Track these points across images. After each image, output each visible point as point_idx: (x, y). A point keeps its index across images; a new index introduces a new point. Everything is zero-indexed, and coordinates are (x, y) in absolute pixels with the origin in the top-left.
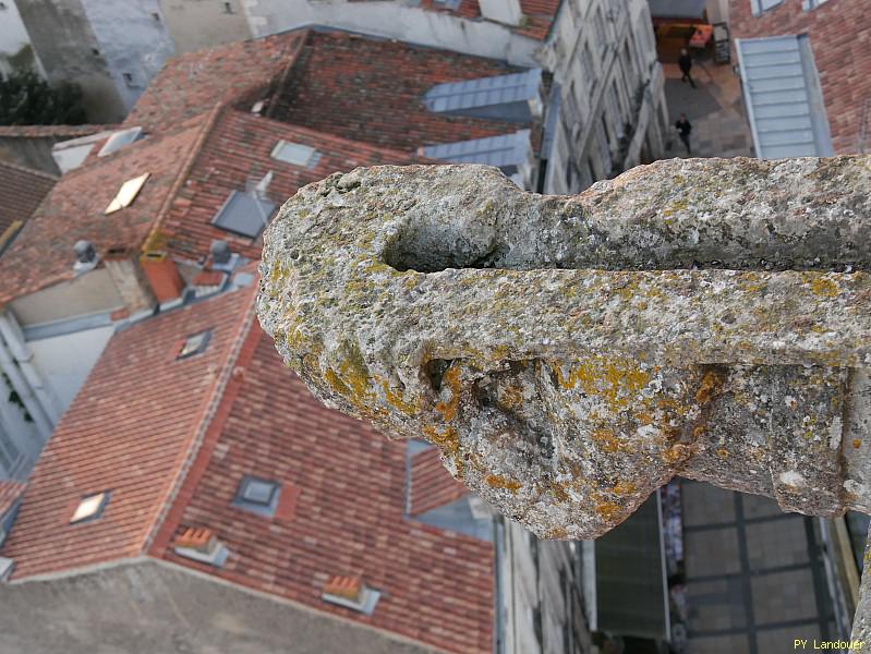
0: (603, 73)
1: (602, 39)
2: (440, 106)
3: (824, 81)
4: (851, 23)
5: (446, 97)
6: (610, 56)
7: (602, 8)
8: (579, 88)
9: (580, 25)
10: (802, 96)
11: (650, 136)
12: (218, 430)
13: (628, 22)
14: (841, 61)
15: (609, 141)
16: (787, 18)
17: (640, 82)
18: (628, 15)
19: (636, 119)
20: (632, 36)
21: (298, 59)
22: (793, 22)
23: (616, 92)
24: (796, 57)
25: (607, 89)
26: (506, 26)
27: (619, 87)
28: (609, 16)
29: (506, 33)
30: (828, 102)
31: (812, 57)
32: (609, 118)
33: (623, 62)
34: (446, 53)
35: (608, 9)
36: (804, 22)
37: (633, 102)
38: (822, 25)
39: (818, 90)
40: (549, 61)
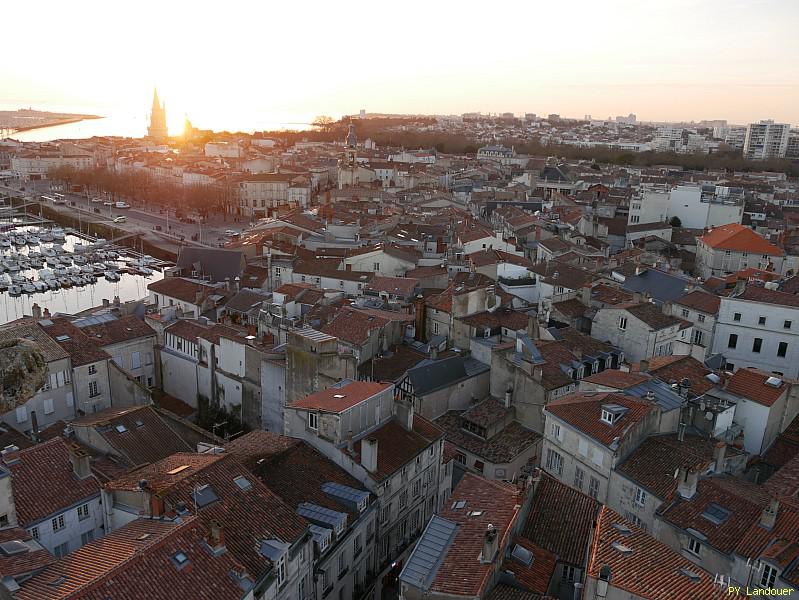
2: (326, 491)
3: (452, 546)
5: (331, 488)
7: (422, 481)
8: (393, 508)
9: (405, 483)
10: (441, 549)
12: (116, 575)
14: (462, 541)
16: (459, 515)
21: (288, 450)
22: (460, 518)
24: (450, 532)
26: (367, 471)
29: (366, 473)
31: (456, 535)
34: (345, 471)
36: (463, 520)
38: (467, 524)
39: (448, 549)
40: (380, 491)
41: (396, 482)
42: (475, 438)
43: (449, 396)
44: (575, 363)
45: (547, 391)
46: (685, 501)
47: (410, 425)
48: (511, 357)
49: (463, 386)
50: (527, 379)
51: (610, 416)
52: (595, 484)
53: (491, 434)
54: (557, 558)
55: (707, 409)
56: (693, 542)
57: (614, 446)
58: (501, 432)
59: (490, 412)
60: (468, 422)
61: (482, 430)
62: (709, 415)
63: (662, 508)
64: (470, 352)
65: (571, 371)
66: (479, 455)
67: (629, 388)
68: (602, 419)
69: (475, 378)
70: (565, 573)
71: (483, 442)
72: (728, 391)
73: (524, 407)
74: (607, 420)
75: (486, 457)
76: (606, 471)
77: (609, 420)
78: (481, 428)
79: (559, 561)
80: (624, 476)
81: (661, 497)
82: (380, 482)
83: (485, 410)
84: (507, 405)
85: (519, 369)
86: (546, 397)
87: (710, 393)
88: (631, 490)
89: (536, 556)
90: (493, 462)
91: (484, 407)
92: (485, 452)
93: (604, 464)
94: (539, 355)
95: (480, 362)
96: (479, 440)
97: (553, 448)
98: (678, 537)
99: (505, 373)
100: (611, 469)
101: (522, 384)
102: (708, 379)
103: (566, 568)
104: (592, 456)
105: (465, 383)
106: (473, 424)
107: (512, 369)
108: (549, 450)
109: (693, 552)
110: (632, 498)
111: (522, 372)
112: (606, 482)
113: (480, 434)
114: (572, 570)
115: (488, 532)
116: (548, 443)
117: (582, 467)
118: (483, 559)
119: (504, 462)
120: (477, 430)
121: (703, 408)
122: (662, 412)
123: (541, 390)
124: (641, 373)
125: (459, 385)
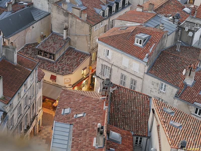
0: (24, 112)
1: (26, 103)
3: (73, 139)
4: (84, 125)
6: (27, 108)
7: (28, 96)
9: (20, 100)
10: (66, 143)
11: (35, 128)
13: (35, 99)
14: (78, 135)
15: (21, 130)
16: (69, 118)
17: (35, 115)
18: (36, 97)
19: (31, 124)
20: (36, 103)
22: (70, 120)
23: (27, 117)
24: (68, 130)
25: (24, 117)
27: (28, 116)
28: (30, 98)
30: (72, 147)
31: (72, 132)
32: (23, 124)
33: (31, 109)
35: (30, 96)
36: (73, 121)
37: (32, 120)
38: (77, 123)
39: (71, 142)
40: (7, 109)
41: (15, 101)
42: (48, 61)
43: (25, 35)
44: (103, 7)
45: (91, 27)
46: (189, 87)
47: (15, 61)
48: (65, 7)
49: (33, 27)
50: (78, 20)
51: (141, 41)
52: (134, 82)
53: (57, 57)
54: (132, 134)
55: (189, 30)
56: (197, 109)
57: (146, 60)
58: (63, 55)
59: (55, 43)
60: (42, 51)
61: (52, 55)
62: (190, 34)
63: (178, 92)
64: (32, 4)
65: (102, 12)
66: (53, 72)
67: (146, 22)
68: (136, 43)
69: (40, 21)
70: (137, 141)
71: (53, 63)
72: (197, 18)
73: (76, 38)
74: (138, 44)
75: (57, 72)
76: (141, 74)
77: (140, 43)
78: (51, 54)
79: (134, 135)
80: (152, 76)
81: (176, 86)
82: (8, 104)
83: (51, 42)
84: (65, 37)
85: (71, 14)
86: (90, 31)
87: (187, 20)
88: (158, 84)
89: (122, 135)
90: (63, 74)
91: (50, 41)
92: (56, 69)
93: (139, 70)
94: (81, 3)
95: (40, 10)
96: (50, 62)
97: (104, 63)
98: (189, 108)
99: (62, 17)
100: (145, 73)
101: (74, 23)
102: (184, 11)
103: (137, 138)
104: (131, 66)
105: (34, 25)
106: (45, 52)
107: (67, 14)
108: (102, 65)
109: (197, 115)
110: (158, 88)
111: (73, 16)
112: (141, 81)
113: (50, 58)
114: (141, 139)
115: (99, 129)
116: (101, 60)
117: (125, 73)
118: (97, 145)
119: (69, 74)
120: (48, 56)
121: (187, 30)
122: (168, 35)
123: (87, 27)
124: (149, 12)
125: (31, 27)
